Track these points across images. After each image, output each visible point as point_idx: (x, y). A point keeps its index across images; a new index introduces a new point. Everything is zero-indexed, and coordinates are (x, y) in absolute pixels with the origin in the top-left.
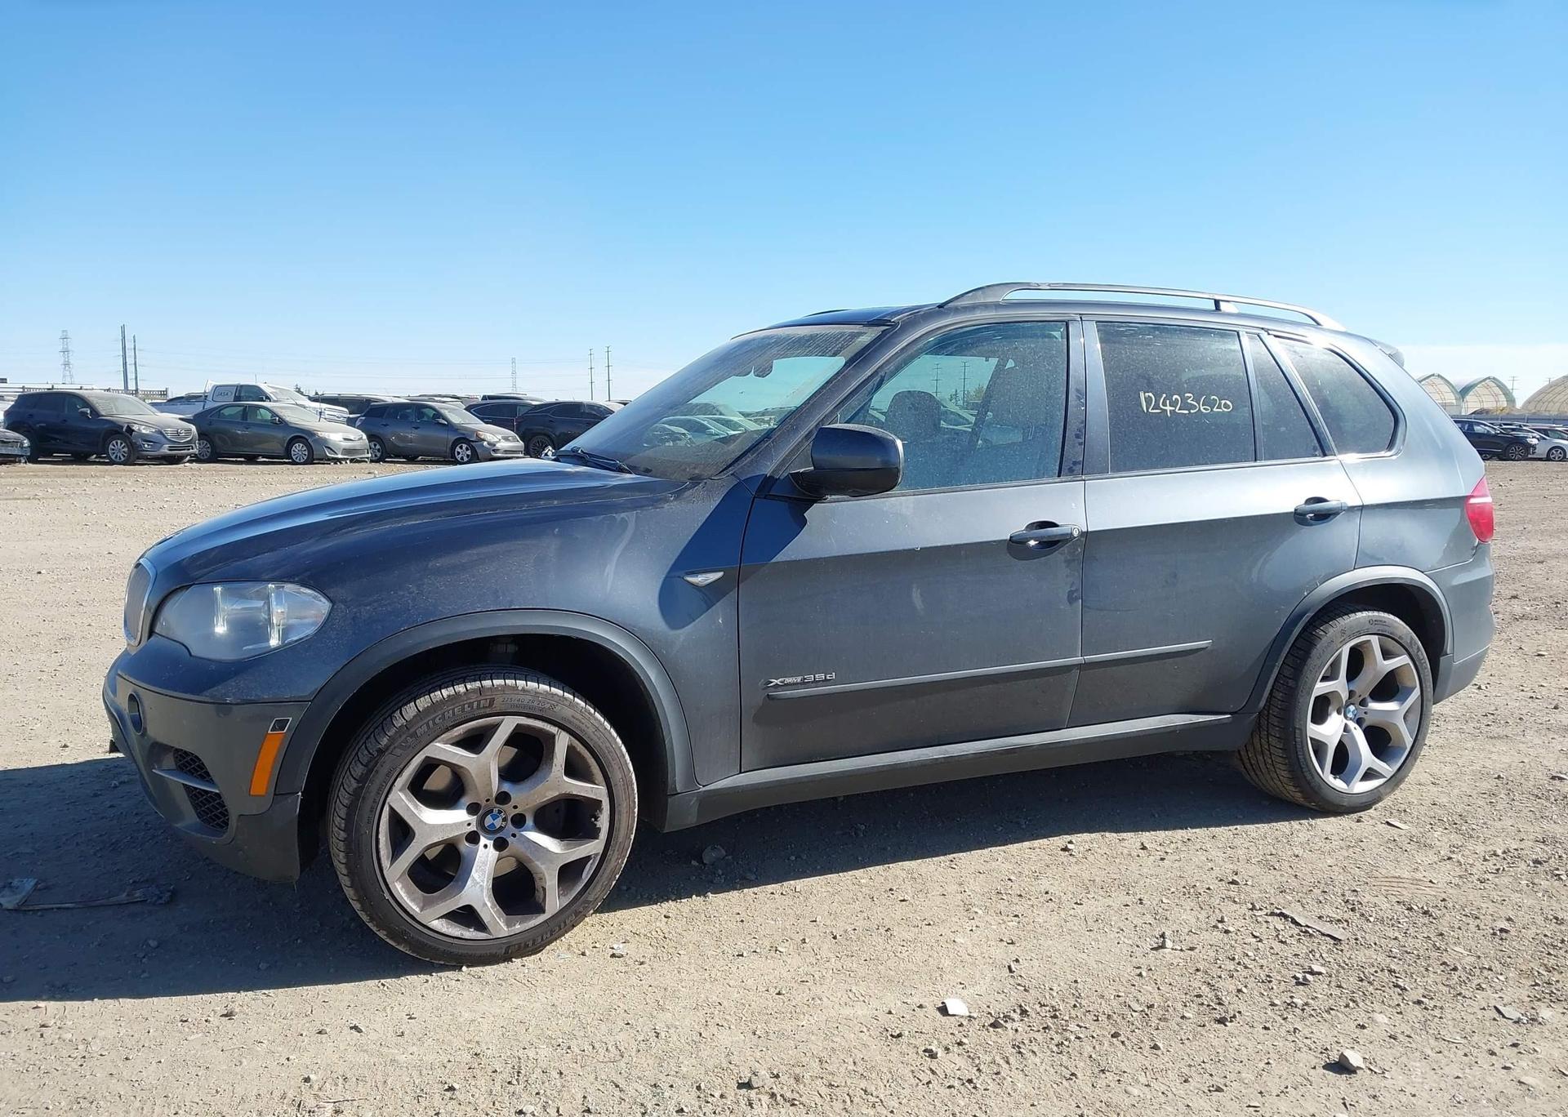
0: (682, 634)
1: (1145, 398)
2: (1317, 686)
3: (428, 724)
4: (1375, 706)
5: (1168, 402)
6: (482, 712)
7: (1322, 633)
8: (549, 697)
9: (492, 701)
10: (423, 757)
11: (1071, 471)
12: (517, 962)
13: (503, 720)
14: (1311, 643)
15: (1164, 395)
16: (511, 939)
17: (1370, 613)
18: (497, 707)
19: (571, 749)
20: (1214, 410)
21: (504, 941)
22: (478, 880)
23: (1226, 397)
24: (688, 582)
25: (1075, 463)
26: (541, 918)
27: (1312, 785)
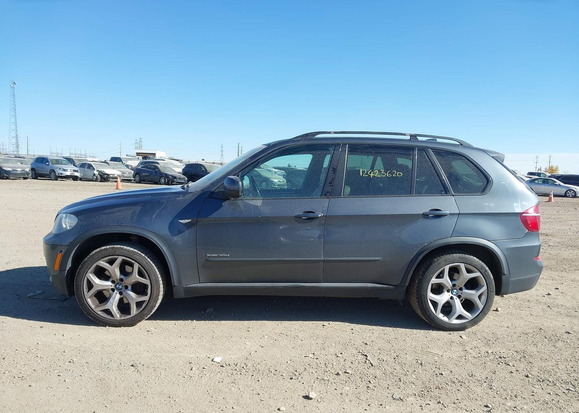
0: (176, 238)
1: (362, 171)
2: (432, 280)
3: (97, 255)
4: (465, 291)
5: (372, 172)
6: (112, 254)
7: (436, 260)
8: (133, 252)
9: (116, 251)
10: (96, 265)
11: (326, 195)
12: (122, 328)
13: (118, 257)
14: (431, 263)
15: (371, 170)
16: (120, 321)
17: (461, 255)
18: (117, 253)
19: (139, 268)
20: (393, 176)
21: (118, 321)
22: (112, 302)
23: (400, 171)
24: (179, 222)
25: (328, 192)
26: (130, 316)
27: (430, 317)
